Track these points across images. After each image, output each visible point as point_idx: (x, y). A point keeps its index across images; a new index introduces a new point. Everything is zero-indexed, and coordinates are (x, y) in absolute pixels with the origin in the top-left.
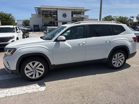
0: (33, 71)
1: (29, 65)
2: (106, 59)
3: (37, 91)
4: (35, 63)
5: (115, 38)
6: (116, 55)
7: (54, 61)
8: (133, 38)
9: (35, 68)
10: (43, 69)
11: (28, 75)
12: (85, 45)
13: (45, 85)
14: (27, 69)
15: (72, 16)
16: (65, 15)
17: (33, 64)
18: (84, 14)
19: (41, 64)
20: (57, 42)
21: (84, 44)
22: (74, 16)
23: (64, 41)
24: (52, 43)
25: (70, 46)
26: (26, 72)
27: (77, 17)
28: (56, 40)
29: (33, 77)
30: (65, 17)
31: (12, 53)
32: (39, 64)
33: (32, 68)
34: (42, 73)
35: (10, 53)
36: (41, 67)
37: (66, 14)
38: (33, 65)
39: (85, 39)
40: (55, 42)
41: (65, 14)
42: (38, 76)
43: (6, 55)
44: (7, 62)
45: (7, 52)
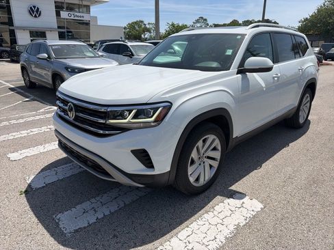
1: (197, 147)
4: (207, 139)
6: (304, 99)
9: (203, 154)
10: (217, 155)
11: (192, 179)
14: (192, 162)
15: (58, 14)
16: (35, 12)
18: (88, 11)
19: (217, 142)
20: (244, 75)
22: (64, 14)
26: (190, 171)
27: (72, 17)
28: (242, 71)
29: (202, 182)
30: (35, 16)
32: (214, 140)
33: (199, 155)
35: (152, 120)
37: (38, 9)
40: (239, 75)
41: (34, 7)
42: (208, 176)
43: (123, 129)
44: (134, 152)
45: (129, 119)
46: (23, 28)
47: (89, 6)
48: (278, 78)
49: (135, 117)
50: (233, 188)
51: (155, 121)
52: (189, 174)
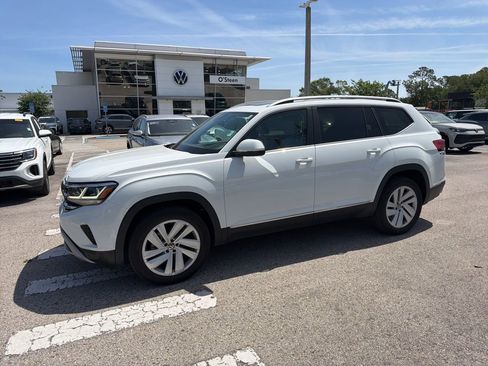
0: (167, 251)
1: (156, 231)
2: (368, 204)
3: (196, 309)
4: (173, 224)
5: (390, 143)
6: (395, 193)
7: (230, 217)
8: (434, 142)
9: (172, 241)
10: (196, 244)
11: (151, 266)
12: (313, 165)
13: (210, 291)
14: (150, 247)
15: (207, 79)
16: (180, 78)
17: (169, 228)
18: (244, 74)
19: (190, 229)
20: (236, 159)
21: (311, 161)
22: (214, 79)
23: (261, 153)
24: (220, 161)
25: (273, 170)
26: (146, 255)
27: (223, 82)
28: (233, 153)
29: (168, 272)
30: (181, 83)
31: (103, 198)
32: (185, 227)
33: (163, 240)
34: (193, 256)
35: (96, 197)
36: (191, 236)
37: (184, 74)
38: (168, 231)
39: (312, 147)
40: (230, 159)
41: (180, 72)
42: (180, 267)
43: (77, 205)
44: (82, 227)
45: (81, 196)
46: (166, 98)
47: (246, 67)
48: (309, 162)
49: (86, 194)
50: (208, 285)
51: (98, 199)
52: (145, 259)
